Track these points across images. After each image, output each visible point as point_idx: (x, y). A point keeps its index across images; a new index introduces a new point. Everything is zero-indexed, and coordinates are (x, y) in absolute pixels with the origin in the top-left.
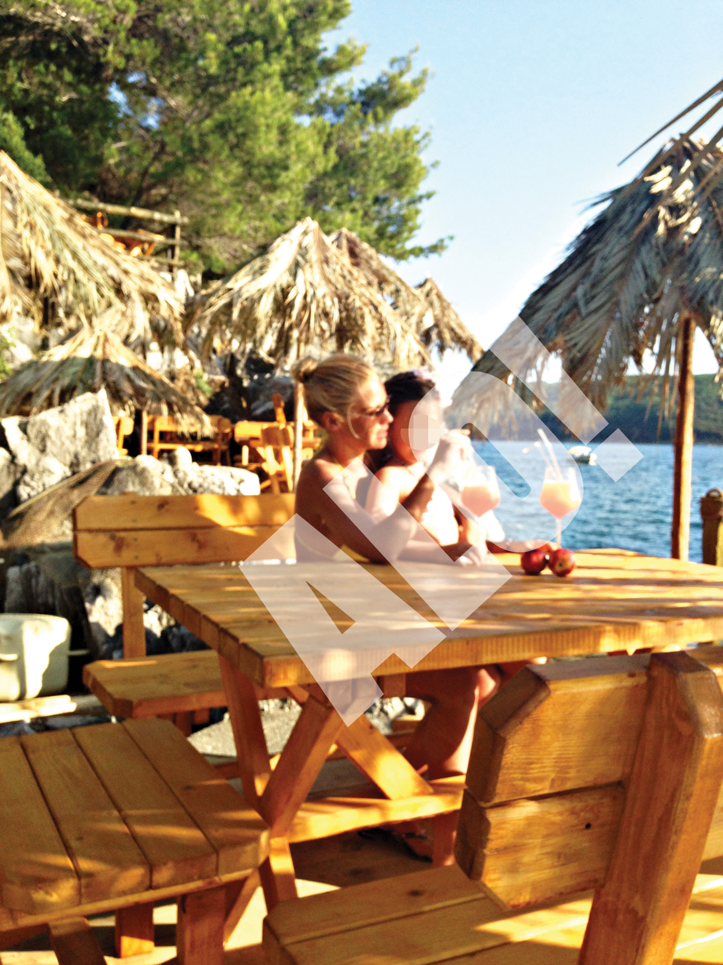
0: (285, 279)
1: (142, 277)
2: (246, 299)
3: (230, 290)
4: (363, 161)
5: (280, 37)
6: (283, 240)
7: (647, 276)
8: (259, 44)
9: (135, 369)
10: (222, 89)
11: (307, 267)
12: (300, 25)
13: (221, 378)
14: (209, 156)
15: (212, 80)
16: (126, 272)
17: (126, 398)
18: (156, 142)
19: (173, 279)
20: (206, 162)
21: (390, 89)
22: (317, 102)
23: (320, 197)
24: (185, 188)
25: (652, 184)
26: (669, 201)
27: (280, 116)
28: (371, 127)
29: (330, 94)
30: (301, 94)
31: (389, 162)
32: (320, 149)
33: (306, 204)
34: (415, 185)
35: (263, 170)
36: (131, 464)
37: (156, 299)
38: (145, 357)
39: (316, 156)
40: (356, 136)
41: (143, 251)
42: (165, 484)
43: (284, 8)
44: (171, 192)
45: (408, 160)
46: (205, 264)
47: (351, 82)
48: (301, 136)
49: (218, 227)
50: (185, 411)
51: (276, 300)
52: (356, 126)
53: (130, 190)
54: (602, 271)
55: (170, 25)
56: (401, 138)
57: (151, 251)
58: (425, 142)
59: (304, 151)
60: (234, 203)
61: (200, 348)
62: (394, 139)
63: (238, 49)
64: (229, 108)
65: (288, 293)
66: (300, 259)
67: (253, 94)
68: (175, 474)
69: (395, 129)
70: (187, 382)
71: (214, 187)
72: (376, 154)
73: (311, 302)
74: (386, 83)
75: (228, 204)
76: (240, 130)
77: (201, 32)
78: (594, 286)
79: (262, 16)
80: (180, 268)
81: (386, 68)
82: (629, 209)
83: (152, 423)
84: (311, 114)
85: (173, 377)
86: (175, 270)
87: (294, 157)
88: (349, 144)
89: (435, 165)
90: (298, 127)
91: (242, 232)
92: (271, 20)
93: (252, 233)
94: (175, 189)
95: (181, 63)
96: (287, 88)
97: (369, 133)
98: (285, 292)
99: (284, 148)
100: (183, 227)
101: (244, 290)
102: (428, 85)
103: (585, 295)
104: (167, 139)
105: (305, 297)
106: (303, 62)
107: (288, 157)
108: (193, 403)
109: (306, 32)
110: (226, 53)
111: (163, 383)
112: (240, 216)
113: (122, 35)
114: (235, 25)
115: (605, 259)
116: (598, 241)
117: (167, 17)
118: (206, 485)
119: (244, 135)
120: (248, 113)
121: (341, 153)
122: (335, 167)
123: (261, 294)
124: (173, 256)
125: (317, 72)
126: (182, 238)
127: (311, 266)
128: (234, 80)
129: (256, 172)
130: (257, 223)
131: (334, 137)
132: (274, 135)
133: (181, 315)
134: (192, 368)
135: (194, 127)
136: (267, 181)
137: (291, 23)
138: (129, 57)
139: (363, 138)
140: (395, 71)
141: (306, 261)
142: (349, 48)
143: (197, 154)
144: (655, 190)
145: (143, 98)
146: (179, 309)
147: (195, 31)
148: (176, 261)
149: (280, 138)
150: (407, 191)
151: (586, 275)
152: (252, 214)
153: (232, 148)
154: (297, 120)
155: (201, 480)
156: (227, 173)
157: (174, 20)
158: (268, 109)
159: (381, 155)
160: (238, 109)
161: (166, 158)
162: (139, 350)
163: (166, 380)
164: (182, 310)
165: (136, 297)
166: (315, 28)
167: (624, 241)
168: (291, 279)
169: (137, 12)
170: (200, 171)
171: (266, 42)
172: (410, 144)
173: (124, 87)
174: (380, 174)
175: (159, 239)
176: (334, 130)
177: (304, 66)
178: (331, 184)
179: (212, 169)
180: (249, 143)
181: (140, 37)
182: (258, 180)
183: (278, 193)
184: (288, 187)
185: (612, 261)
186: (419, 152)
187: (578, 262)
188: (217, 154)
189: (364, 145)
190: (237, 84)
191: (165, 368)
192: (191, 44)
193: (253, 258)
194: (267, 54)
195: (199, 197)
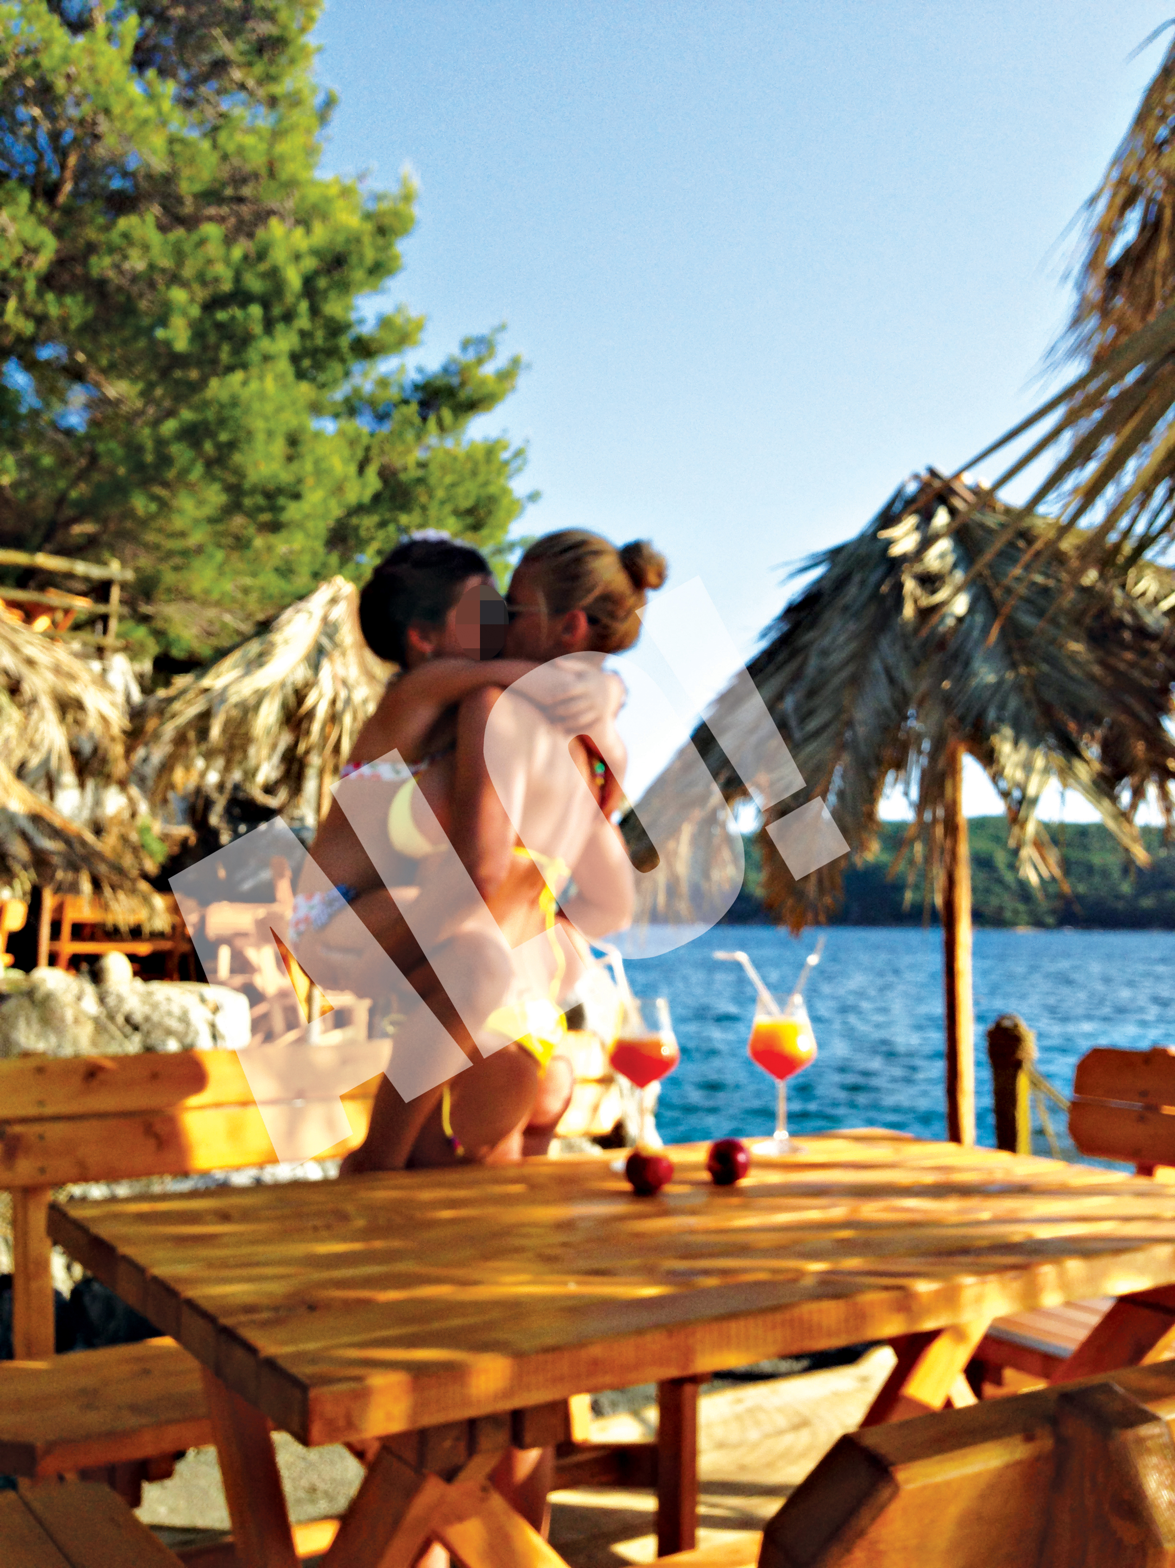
0: (301, 674)
1: (57, 670)
2: (236, 705)
3: (206, 690)
4: (420, 490)
5: (289, 299)
6: (298, 612)
7: (892, 680)
8: (256, 310)
9: (36, 819)
10: (194, 374)
11: (336, 654)
12: (322, 283)
13: (184, 830)
14: (171, 474)
15: (179, 360)
16: (30, 662)
17: (17, 868)
18: (82, 453)
19: (104, 671)
20: (166, 484)
21: (463, 384)
22: (347, 401)
23: (352, 542)
24: (129, 524)
25: (889, 543)
26: (918, 568)
27: (289, 420)
28: (432, 437)
29: (368, 388)
30: (323, 386)
31: (460, 490)
32: (353, 469)
33: (329, 552)
34: (503, 527)
35: (260, 500)
36: (25, 986)
37: (80, 705)
38: (52, 797)
39: (346, 478)
40: (408, 451)
41: (54, 624)
42: (83, 1019)
43: (297, 257)
44: (105, 530)
45: (492, 489)
46: (158, 642)
47: (402, 369)
48: (322, 449)
49: (181, 586)
50: (121, 887)
51: (284, 706)
52: (410, 436)
53: (35, 526)
54: (821, 671)
55: (111, 274)
56: (480, 456)
57: (69, 622)
58: (519, 461)
59: (329, 471)
60: (210, 548)
61: (150, 783)
62: (470, 457)
63: (221, 316)
64: (206, 404)
65: (305, 696)
66: (325, 641)
67: (245, 383)
68: (102, 1000)
69: (472, 442)
70: (124, 839)
71: (178, 523)
72: (442, 477)
73: (344, 711)
74: (456, 374)
75: (199, 550)
76: (224, 437)
77: (161, 287)
78: (811, 693)
79: (263, 267)
80: (116, 650)
81: (454, 350)
82: (857, 578)
83: (59, 910)
84: (336, 416)
85: (98, 829)
86: (107, 654)
87: (310, 481)
88: (398, 463)
89: (534, 497)
90: (317, 435)
91: (223, 594)
92: (274, 275)
93: (239, 595)
94: (112, 526)
95: (127, 333)
96: (301, 375)
97: (428, 448)
98: (300, 695)
99: (295, 466)
100: (124, 586)
101: (232, 690)
102: (523, 381)
103: (797, 708)
104: (101, 447)
105: (334, 702)
106: (326, 339)
107: (299, 481)
108: (135, 873)
109: (332, 295)
110: (201, 320)
111: (84, 843)
112: (221, 571)
113: (31, 285)
114: (217, 280)
115: (825, 653)
116: (812, 625)
117: (107, 261)
118: (155, 1018)
119: (232, 445)
120: (237, 412)
121: (387, 475)
122: (377, 498)
123: (261, 696)
124: (105, 631)
125: (349, 356)
126: (122, 602)
127: (344, 654)
128: (214, 362)
129: (247, 502)
130: (248, 581)
131: (374, 452)
132: (279, 447)
133: (125, 732)
134: (134, 815)
135: (147, 431)
136: (265, 517)
137: (308, 281)
138: (40, 320)
139: (418, 454)
140: (471, 355)
141: (336, 645)
142: (399, 320)
143: (151, 472)
144: (896, 551)
145: (62, 382)
146: (118, 721)
147: (152, 285)
148: (110, 640)
149: (289, 451)
150: (491, 536)
151: (796, 677)
152: (240, 566)
153: (209, 464)
154: (314, 424)
155: (147, 1009)
156: (201, 503)
157: (117, 267)
158: (269, 408)
159: (448, 479)
160: (222, 406)
161: (97, 477)
162: (42, 784)
163: (89, 837)
164: (126, 724)
165: (46, 703)
166: (344, 287)
167: (852, 626)
168: (309, 673)
169: (57, 251)
170: (154, 498)
171: (266, 306)
172: (494, 466)
173: (30, 365)
174: (448, 508)
175: (82, 605)
176: (375, 442)
177: (328, 344)
178: (368, 522)
179: (174, 495)
180: (237, 458)
181: (62, 291)
182: (251, 514)
183: (284, 534)
184: (300, 525)
185: (836, 658)
186: (510, 477)
187: (781, 658)
188: (185, 472)
189: (422, 465)
190: (220, 369)
191: (86, 814)
192: (143, 305)
193: (245, 639)
194: (269, 325)
195: (151, 537)
